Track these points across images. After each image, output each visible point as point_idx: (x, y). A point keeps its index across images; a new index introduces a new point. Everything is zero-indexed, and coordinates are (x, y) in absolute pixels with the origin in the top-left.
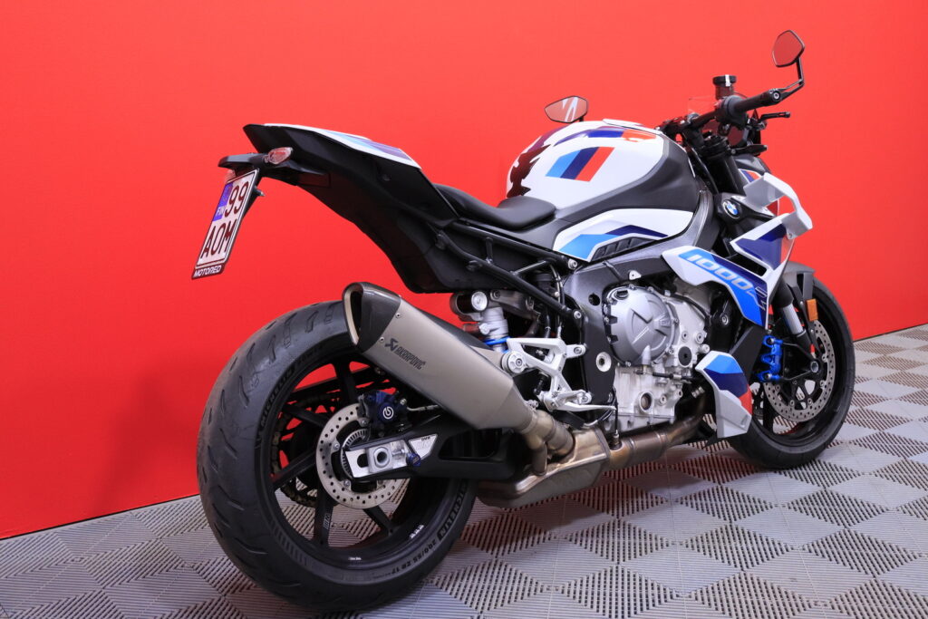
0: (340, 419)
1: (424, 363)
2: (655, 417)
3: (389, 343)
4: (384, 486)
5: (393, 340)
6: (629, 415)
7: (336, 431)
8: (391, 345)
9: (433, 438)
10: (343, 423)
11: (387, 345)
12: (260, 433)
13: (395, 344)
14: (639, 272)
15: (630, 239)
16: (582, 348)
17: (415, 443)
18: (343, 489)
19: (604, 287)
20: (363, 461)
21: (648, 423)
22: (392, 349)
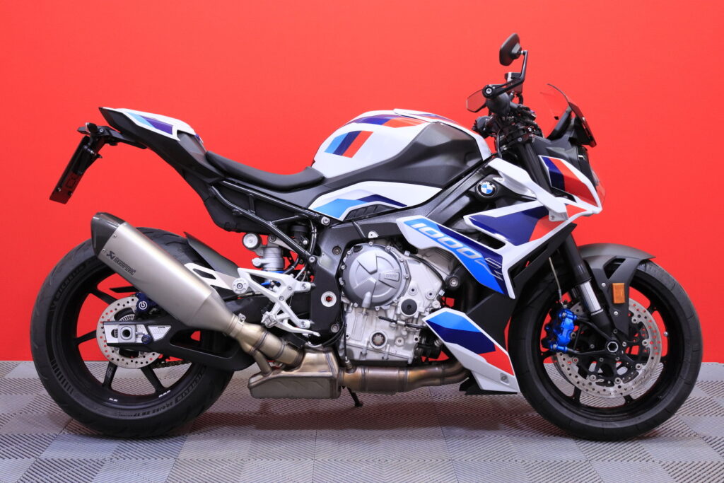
0: (119, 305)
1: (135, 271)
2: (392, 355)
3: (109, 253)
4: (144, 357)
5: (111, 252)
6: (361, 348)
7: (115, 312)
8: (111, 255)
9: (167, 328)
10: (120, 308)
11: (108, 255)
12: (55, 303)
13: (113, 255)
14: (378, 233)
15: (376, 206)
16: (308, 285)
17: (153, 329)
18: (113, 352)
19: (348, 241)
20: (114, 333)
21: (383, 358)
22: (112, 258)
